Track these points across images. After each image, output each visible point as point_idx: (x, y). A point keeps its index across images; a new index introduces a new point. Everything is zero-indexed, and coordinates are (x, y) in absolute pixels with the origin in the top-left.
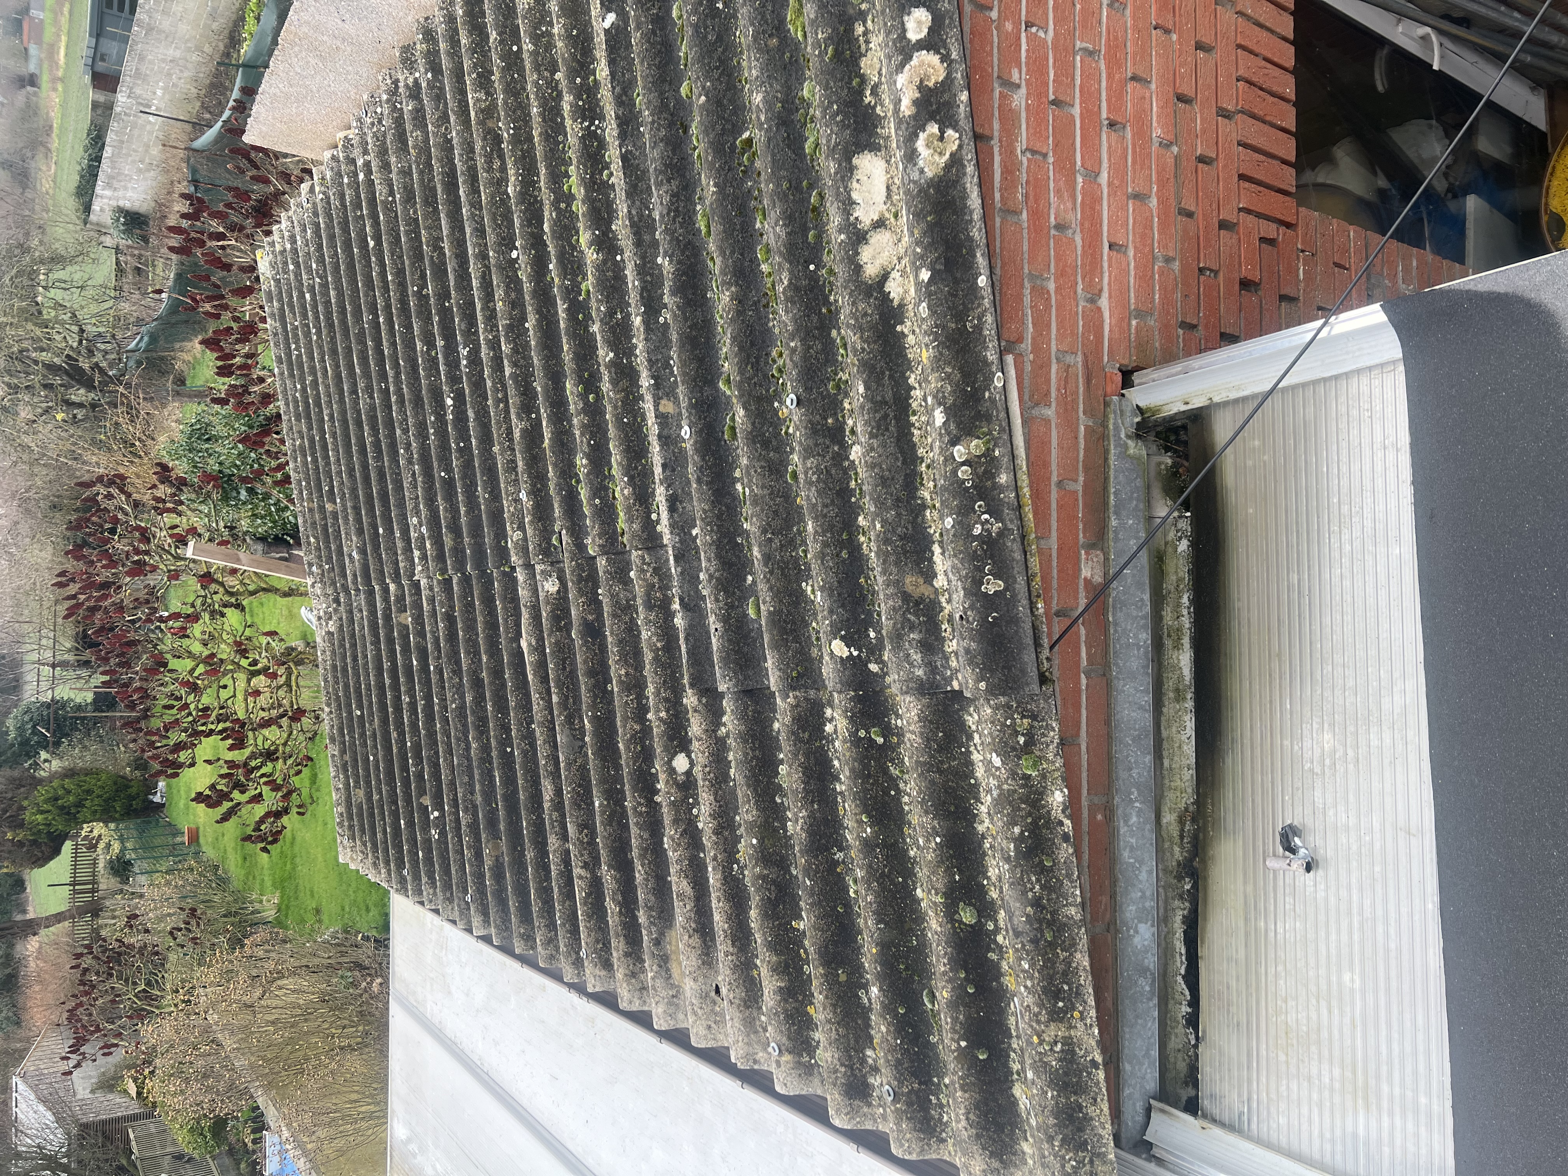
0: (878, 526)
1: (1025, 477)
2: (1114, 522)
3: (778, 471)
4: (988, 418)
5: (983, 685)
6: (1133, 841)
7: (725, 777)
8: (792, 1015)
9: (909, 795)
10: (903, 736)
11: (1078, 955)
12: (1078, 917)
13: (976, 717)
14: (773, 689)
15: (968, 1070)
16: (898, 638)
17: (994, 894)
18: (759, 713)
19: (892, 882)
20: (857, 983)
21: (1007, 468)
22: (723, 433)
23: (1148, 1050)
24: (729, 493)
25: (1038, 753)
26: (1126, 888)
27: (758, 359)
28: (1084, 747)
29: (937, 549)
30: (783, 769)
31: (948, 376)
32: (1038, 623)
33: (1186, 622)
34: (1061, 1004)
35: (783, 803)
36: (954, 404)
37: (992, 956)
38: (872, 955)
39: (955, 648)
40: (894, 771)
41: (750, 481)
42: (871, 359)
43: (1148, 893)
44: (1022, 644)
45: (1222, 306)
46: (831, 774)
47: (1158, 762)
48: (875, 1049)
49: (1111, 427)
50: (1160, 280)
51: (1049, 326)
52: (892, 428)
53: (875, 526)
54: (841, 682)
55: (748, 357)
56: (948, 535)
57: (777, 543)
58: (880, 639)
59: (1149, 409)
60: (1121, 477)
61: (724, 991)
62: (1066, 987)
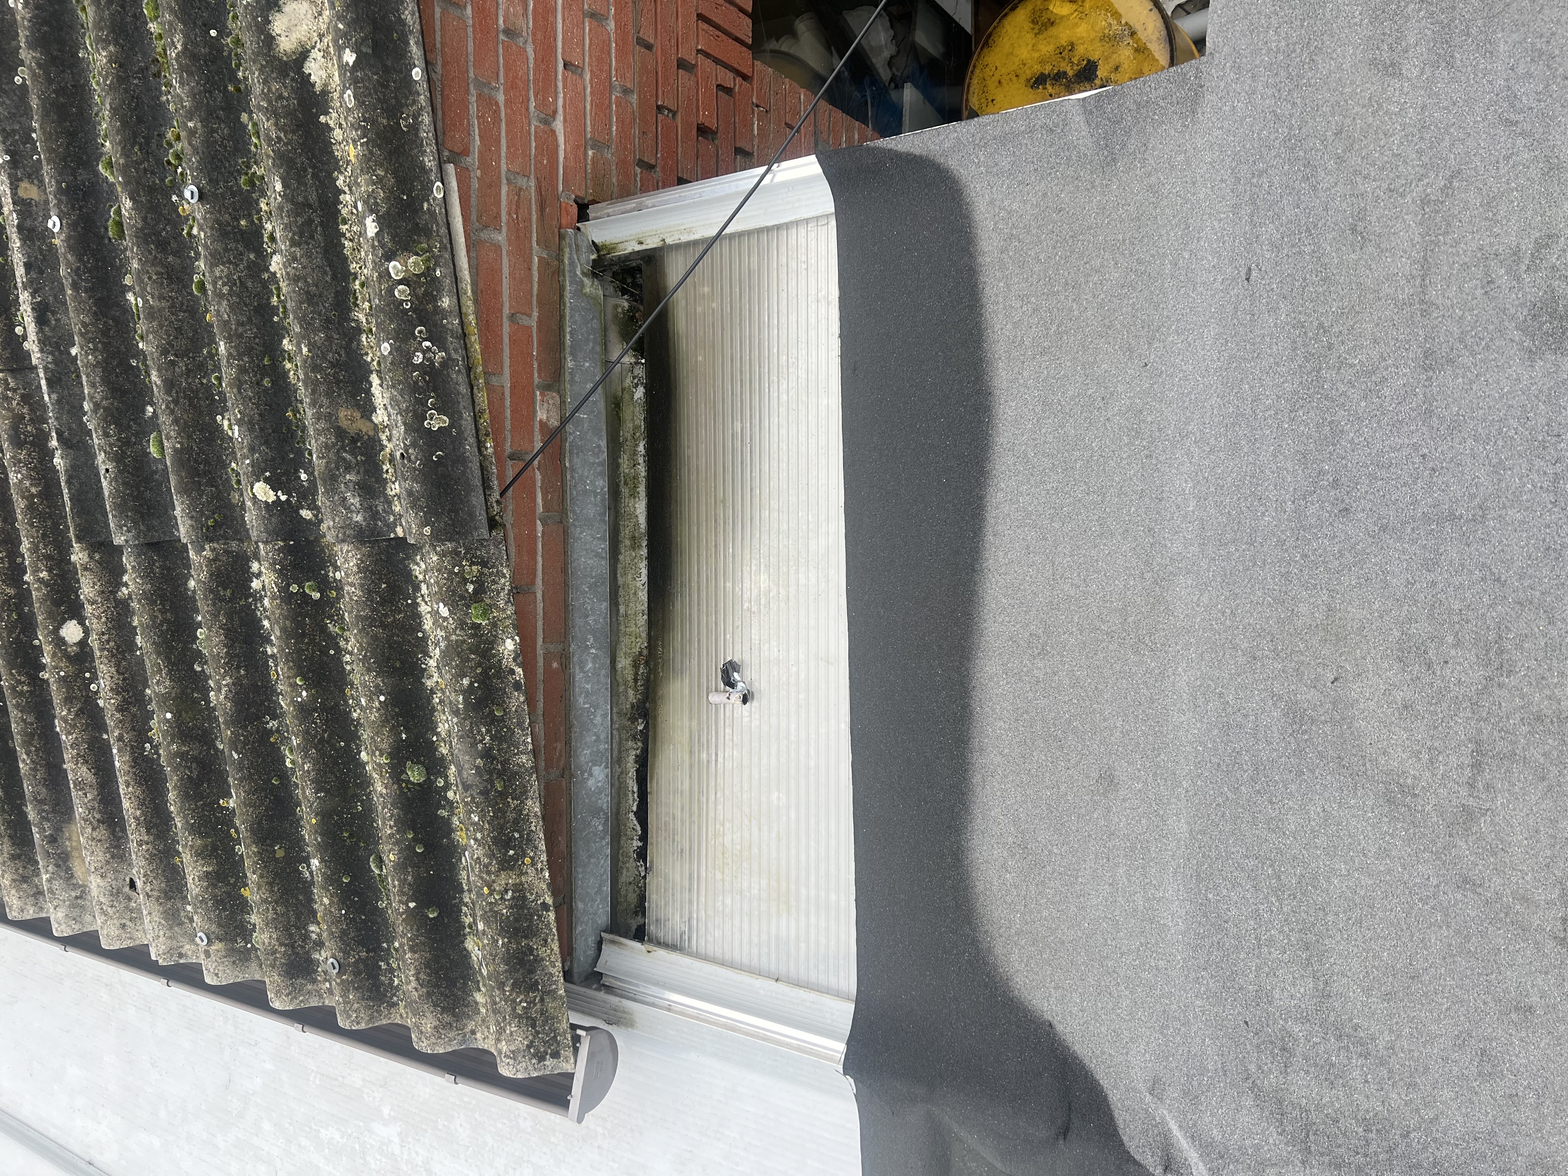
0: (305, 350)
1: (470, 303)
2: (570, 364)
3: (179, 280)
4: (427, 233)
5: (427, 530)
6: (588, 686)
7: (131, 646)
8: (222, 901)
9: (351, 653)
10: (342, 589)
11: (529, 802)
12: (530, 764)
13: (423, 566)
14: (184, 541)
15: (418, 930)
16: (331, 479)
17: (444, 750)
18: (169, 569)
19: (333, 747)
20: (298, 857)
21: (450, 291)
22: (106, 229)
23: (600, 886)
24: (118, 305)
25: (488, 601)
26: (581, 733)
27: (148, 139)
28: (539, 596)
29: (375, 379)
30: (201, 633)
31: (380, 180)
32: (487, 463)
33: (642, 470)
34: (511, 852)
35: (203, 671)
36: (388, 213)
37: (443, 813)
38: (311, 825)
39: (398, 491)
40: (333, 628)
41: (144, 289)
42: (289, 151)
43: (602, 737)
44: (469, 485)
45: (680, 149)
46: (261, 636)
47: (614, 609)
48: (318, 924)
49: (566, 261)
50: (617, 111)
51: (498, 141)
52: (318, 237)
53: (301, 350)
54: (267, 531)
55: (135, 135)
56: (385, 363)
57: (181, 367)
58: (312, 482)
59: (604, 246)
60: (577, 317)
61: (139, 884)
62: (517, 835)
